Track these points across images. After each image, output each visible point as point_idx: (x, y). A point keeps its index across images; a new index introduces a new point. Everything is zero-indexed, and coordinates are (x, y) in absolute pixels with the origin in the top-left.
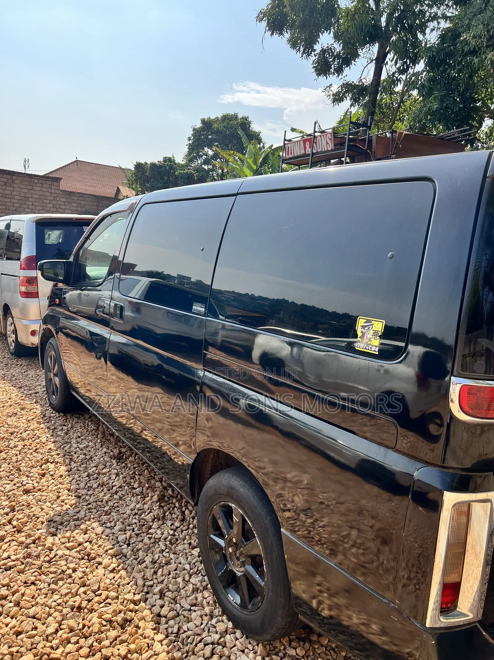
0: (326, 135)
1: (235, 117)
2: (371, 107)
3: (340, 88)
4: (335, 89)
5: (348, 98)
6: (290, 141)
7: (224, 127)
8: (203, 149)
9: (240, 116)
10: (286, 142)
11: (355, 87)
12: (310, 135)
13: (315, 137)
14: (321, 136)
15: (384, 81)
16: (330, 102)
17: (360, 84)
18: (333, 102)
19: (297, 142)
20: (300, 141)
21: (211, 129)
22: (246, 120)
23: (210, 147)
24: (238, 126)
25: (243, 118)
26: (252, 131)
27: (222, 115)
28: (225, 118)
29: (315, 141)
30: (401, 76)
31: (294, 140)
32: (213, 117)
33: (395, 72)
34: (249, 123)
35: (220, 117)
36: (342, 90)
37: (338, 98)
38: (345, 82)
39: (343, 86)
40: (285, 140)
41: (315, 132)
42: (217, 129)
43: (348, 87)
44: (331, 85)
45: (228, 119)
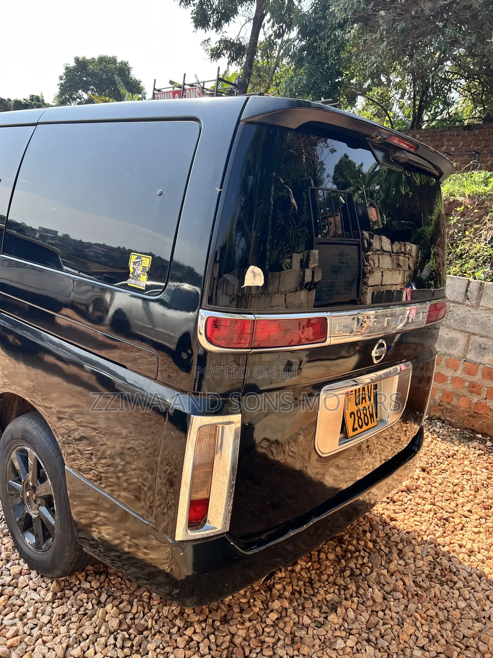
0: (195, 89)
1: (113, 60)
2: (248, 68)
3: (218, 44)
4: (213, 44)
5: (227, 56)
6: (159, 91)
7: (100, 69)
8: (77, 91)
9: (119, 60)
10: (155, 92)
11: (233, 44)
12: (180, 87)
13: (184, 90)
14: (190, 89)
15: (261, 43)
16: (208, 56)
17: (238, 42)
18: (211, 58)
19: (167, 93)
20: (169, 92)
21: (85, 70)
22: (126, 65)
23: (86, 90)
24: (116, 71)
25: (122, 63)
26: (131, 78)
27: (99, 56)
28: (102, 60)
29: (184, 94)
30: (277, 40)
31: (164, 90)
32: (88, 57)
33: (272, 35)
34: (129, 70)
35: (96, 58)
36: (220, 46)
37: (216, 54)
38: (223, 38)
39: (220, 42)
40: (155, 89)
41: (184, 84)
42: (93, 70)
43: (227, 44)
44: (210, 39)
45: (105, 62)
